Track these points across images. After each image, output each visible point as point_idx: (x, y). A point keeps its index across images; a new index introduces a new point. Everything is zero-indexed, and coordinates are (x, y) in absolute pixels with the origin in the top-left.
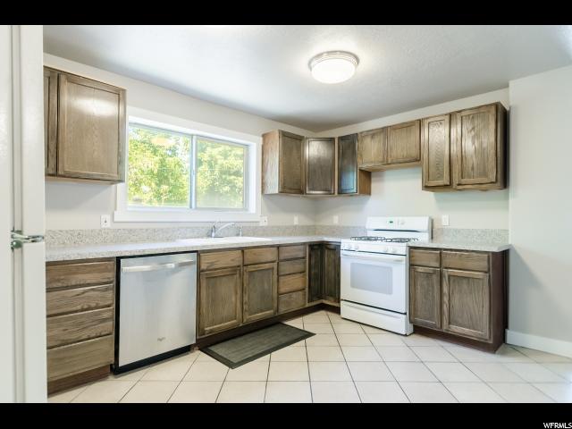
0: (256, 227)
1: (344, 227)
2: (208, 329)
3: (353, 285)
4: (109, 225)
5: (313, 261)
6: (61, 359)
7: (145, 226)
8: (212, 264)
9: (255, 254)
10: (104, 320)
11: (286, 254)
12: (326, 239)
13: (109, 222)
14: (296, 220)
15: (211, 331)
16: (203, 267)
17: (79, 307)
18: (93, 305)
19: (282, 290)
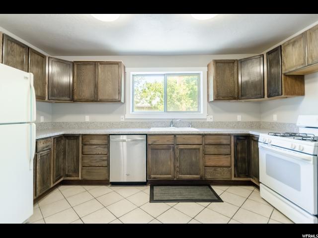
0: (204, 122)
1: (281, 124)
2: (153, 176)
3: (269, 173)
4: (123, 120)
5: (239, 148)
6: (89, 172)
7: (138, 121)
8: (155, 142)
9: (184, 139)
10: (104, 160)
11: (210, 141)
12: (251, 132)
13: (123, 119)
14: (239, 118)
15: (154, 178)
16: (149, 142)
17: (95, 153)
18: (100, 153)
19: (208, 164)
